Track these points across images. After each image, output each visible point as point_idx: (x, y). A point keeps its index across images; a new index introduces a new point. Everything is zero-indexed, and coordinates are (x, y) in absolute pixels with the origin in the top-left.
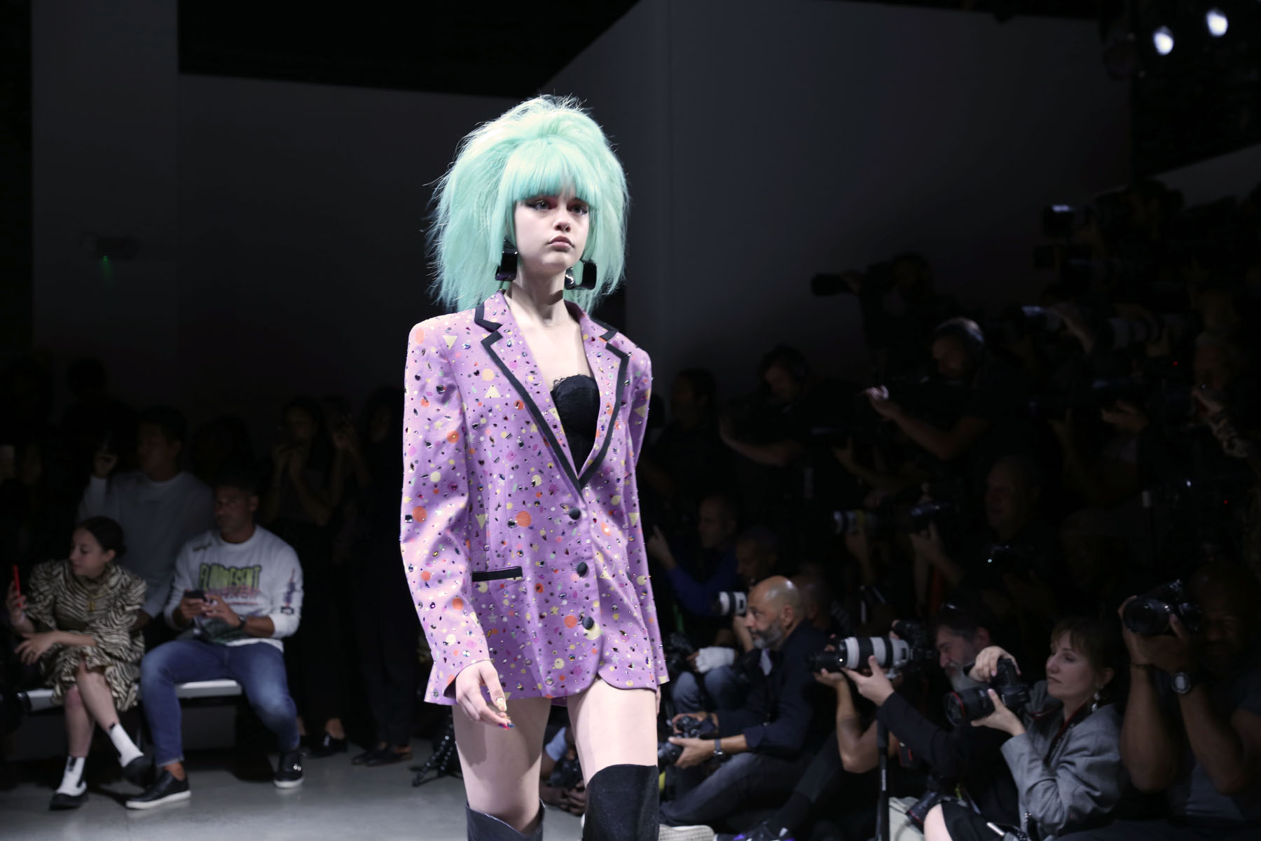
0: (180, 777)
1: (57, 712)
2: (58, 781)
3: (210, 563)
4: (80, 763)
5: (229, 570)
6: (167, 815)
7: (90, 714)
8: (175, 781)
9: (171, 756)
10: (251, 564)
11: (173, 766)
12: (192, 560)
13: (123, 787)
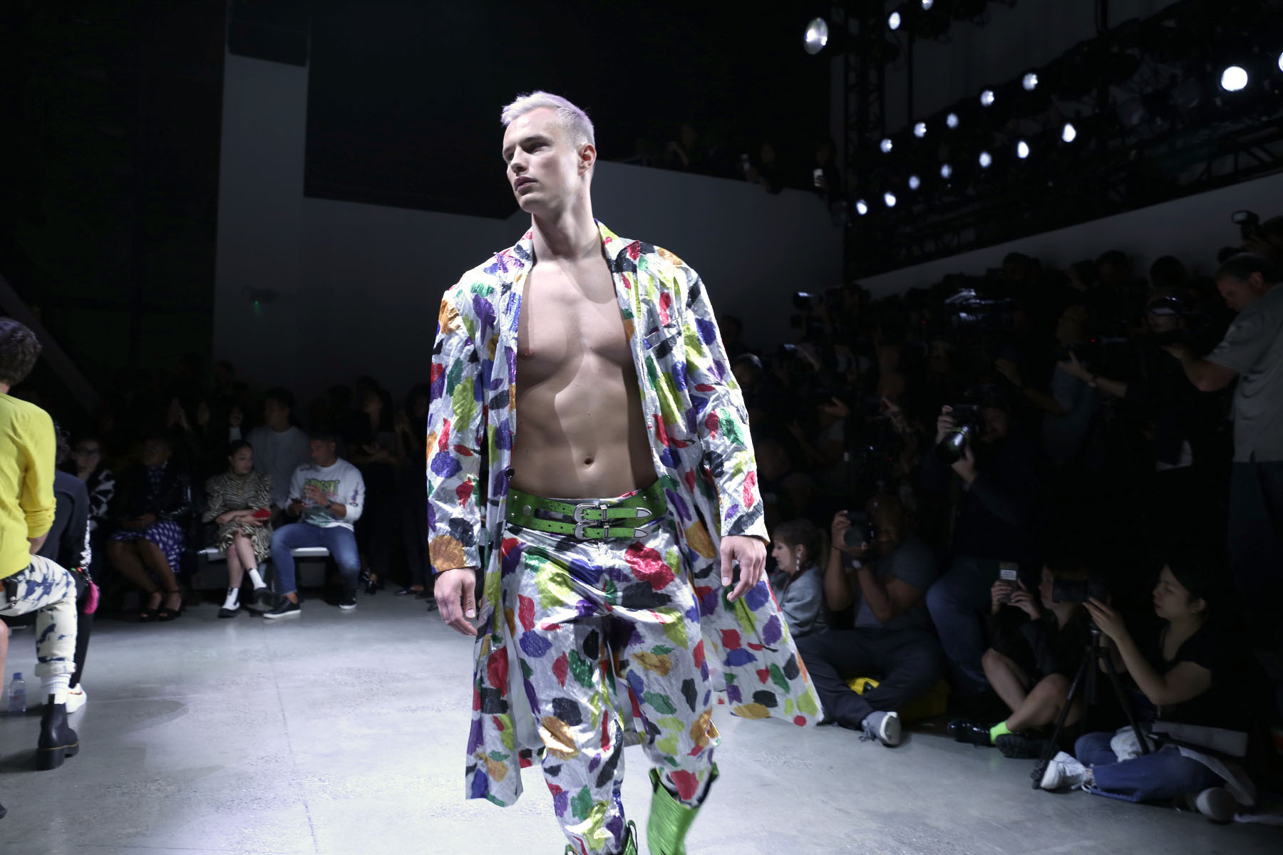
0: (294, 602)
1: (223, 562)
2: (223, 600)
3: (310, 478)
4: (235, 591)
5: (320, 482)
6: (287, 622)
8: (291, 603)
9: (290, 590)
10: (334, 479)
12: (301, 476)
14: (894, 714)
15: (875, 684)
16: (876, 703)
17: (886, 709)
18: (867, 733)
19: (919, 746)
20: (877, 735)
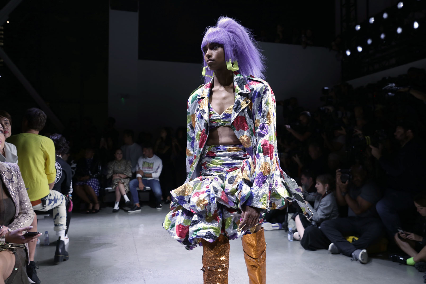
4: (118, 203)
5: (148, 163)
7: (121, 192)
8: (138, 207)
10: (152, 162)
11: (137, 204)
12: (141, 161)
13: (126, 208)
14: (365, 251)
15: (357, 239)
16: (358, 246)
17: (361, 249)
18: (354, 258)
19: (375, 264)
20: (358, 259)
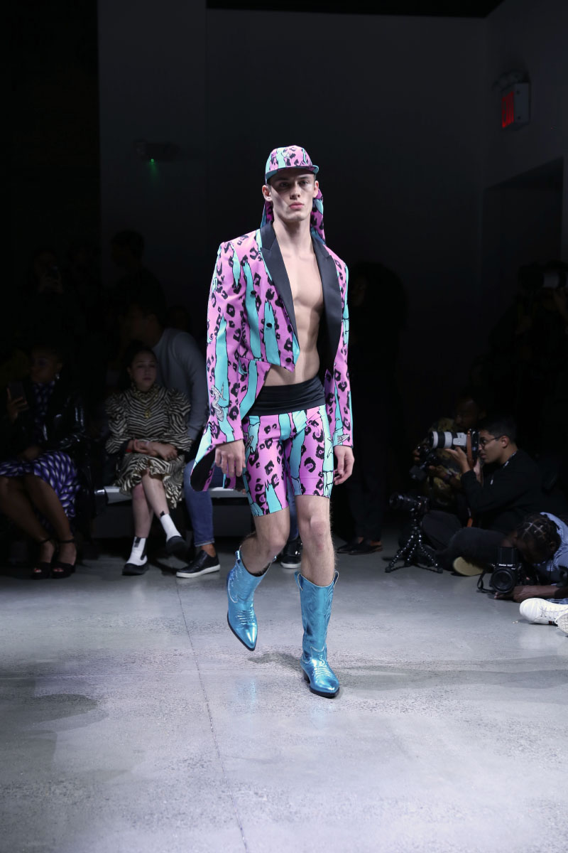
0: (212, 555)
